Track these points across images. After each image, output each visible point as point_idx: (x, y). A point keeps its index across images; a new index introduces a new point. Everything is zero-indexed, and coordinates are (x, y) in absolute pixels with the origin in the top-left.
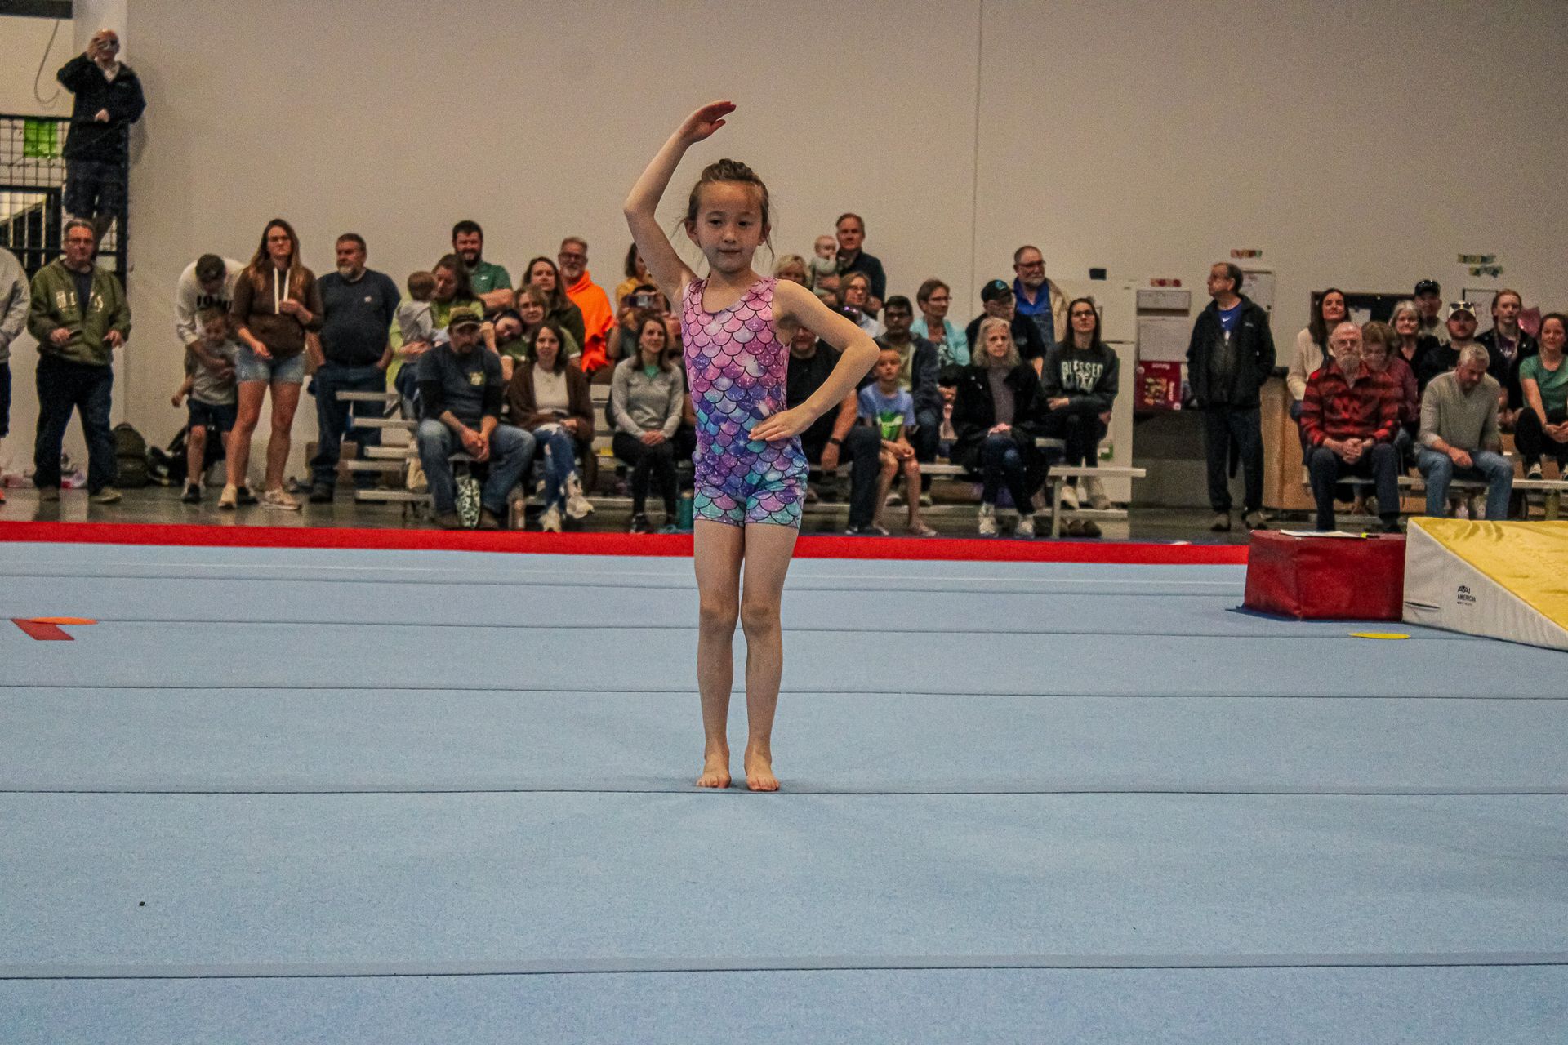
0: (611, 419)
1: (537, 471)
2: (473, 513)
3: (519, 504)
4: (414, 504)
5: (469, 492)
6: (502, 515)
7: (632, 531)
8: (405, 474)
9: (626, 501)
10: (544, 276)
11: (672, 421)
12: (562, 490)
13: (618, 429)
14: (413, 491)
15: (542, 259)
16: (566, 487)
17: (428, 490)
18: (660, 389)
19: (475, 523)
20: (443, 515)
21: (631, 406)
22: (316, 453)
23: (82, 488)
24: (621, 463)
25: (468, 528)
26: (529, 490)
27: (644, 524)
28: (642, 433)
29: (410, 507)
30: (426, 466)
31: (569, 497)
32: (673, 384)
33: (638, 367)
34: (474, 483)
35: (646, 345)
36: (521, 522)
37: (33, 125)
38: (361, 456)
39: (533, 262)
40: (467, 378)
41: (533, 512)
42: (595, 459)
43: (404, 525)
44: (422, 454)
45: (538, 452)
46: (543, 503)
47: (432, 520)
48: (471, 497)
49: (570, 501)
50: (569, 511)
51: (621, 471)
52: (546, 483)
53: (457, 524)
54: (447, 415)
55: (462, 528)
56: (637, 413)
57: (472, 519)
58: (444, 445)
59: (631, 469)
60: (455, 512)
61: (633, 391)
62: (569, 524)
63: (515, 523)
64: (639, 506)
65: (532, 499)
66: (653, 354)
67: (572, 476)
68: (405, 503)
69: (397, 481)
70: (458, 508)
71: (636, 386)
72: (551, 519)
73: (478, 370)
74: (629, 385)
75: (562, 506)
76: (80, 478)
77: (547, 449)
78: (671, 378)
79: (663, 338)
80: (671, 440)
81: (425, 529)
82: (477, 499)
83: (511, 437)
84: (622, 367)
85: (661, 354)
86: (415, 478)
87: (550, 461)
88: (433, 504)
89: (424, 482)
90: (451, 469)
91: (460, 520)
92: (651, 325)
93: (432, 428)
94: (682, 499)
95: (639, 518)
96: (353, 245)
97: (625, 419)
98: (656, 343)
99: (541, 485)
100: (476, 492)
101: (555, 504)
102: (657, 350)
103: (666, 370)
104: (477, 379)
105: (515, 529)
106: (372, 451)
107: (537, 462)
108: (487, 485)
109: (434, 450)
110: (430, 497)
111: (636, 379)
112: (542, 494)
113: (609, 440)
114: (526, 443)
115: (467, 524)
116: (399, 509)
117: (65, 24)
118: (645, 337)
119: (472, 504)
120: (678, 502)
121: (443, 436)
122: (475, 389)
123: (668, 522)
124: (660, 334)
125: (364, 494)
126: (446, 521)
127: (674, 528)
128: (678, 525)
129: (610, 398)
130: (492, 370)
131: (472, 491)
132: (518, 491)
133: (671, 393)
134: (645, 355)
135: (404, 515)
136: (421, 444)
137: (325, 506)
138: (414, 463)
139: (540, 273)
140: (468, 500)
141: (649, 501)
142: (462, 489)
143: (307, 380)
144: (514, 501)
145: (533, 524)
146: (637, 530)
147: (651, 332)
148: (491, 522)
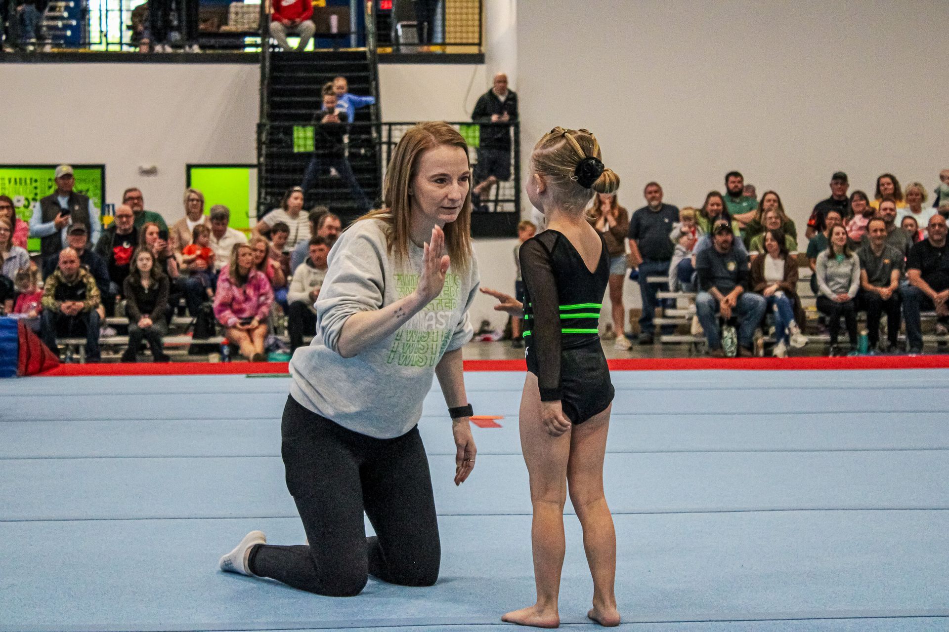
0: (814, 287)
1: (769, 321)
2: (733, 349)
3: (760, 342)
4: (696, 344)
5: (729, 336)
6: (751, 347)
7: (831, 356)
8: (690, 326)
9: (825, 337)
10: (772, 202)
11: (854, 288)
12: (787, 331)
13: (819, 294)
14: (695, 336)
15: (771, 192)
16: (789, 329)
17: (704, 335)
18: (845, 269)
19: (735, 354)
20: (715, 350)
21: (827, 280)
22: (641, 315)
23: (499, 340)
24: (822, 315)
25: (729, 357)
26: (766, 333)
27: (839, 351)
28: (833, 297)
29: (693, 345)
30: (701, 321)
31: (792, 335)
32: (853, 265)
33: (832, 256)
34: (733, 330)
35: (836, 242)
36: (761, 352)
37: (464, 127)
38: (664, 316)
39: (765, 194)
40: (725, 266)
41: (768, 346)
42: (804, 313)
43: (690, 355)
44: (698, 313)
45: (769, 309)
46: (774, 340)
47: (707, 353)
48: (732, 338)
49: (792, 338)
50: (792, 343)
51: (821, 320)
52: (776, 328)
53: (722, 354)
54: (714, 289)
55: (726, 357)
56: (831, 283)
57: (732, 352)
58: (711, 307)
59: (828, 319)
60: (721, 347)
61: (830, 271)
62: (791, 352)
63: (758, 352)
64: (834, 340)
65: (767, 338)
66: (840, 246)
67: (792, 323)
68: (690, 343)
69: (685, 330)
70: (724, 345)
71: (831, 267)
72: (779, 350)
73: (732, 260)
74: (826, 267)
75: (787, 342)
76: (497, 334)
77: (775, 308)
78: (852, 261)
79: (845, 236)
80: (853, 299)
81: (704, 358)
82: (735, 340)
83: (750, 300)
84: (822, 255)
85: (845, 247)
86: (696, 328)
87: (777, 315)
88: (707, 343)
89: (701, 330)
90: (717, 322)
91: (725, 353)
92: (837, 229)
93: (703, 297)
94: (861, 336)
95: (834, 348)
96: (653, 190)
97: (825, 289)
98: (841, 240)
99: (773, 330)
100: (734, 336)
101: (782, 340)
102: (842, 244)
103: (848, 257)
104: (732, 266)
105: (757, 356)
106: (670, 312)
107: (768, 316)
108: (740, 330)
109: (706, 310)
110: (705, 339)
111: (830, 264)
112: (774, 335)
113: (814, 301)
114: (760, 304)
115: (730, 354)
116: (686, 347)
117: (481, 68)
118: (834, 237)
119: (732, 342)
120: (858, 337)
121: (709, 302)
122: (730, 272)
123: (853, 349)
124: (843, 233)
125: (665, 338)
126: (715, 353)
127: (857, 353)
128: (859, 351)
129: (814, 276)
130: (741, 260)
131: (732, 334)
132: (758, 334)
133: (852, 270)
134: (835, 248)
135: (690, 350)
136: (698, 306)
137: (648, 347)
138: (695, 319)
139: (769, 201)
140: (730, 341)
141: (840, 338)
142: (725, 334)
143: (629, 271)
144: (757, 339)
145: (768, 353)
146: (835, 355)
147: (838, 234)
148: (744, 352)
